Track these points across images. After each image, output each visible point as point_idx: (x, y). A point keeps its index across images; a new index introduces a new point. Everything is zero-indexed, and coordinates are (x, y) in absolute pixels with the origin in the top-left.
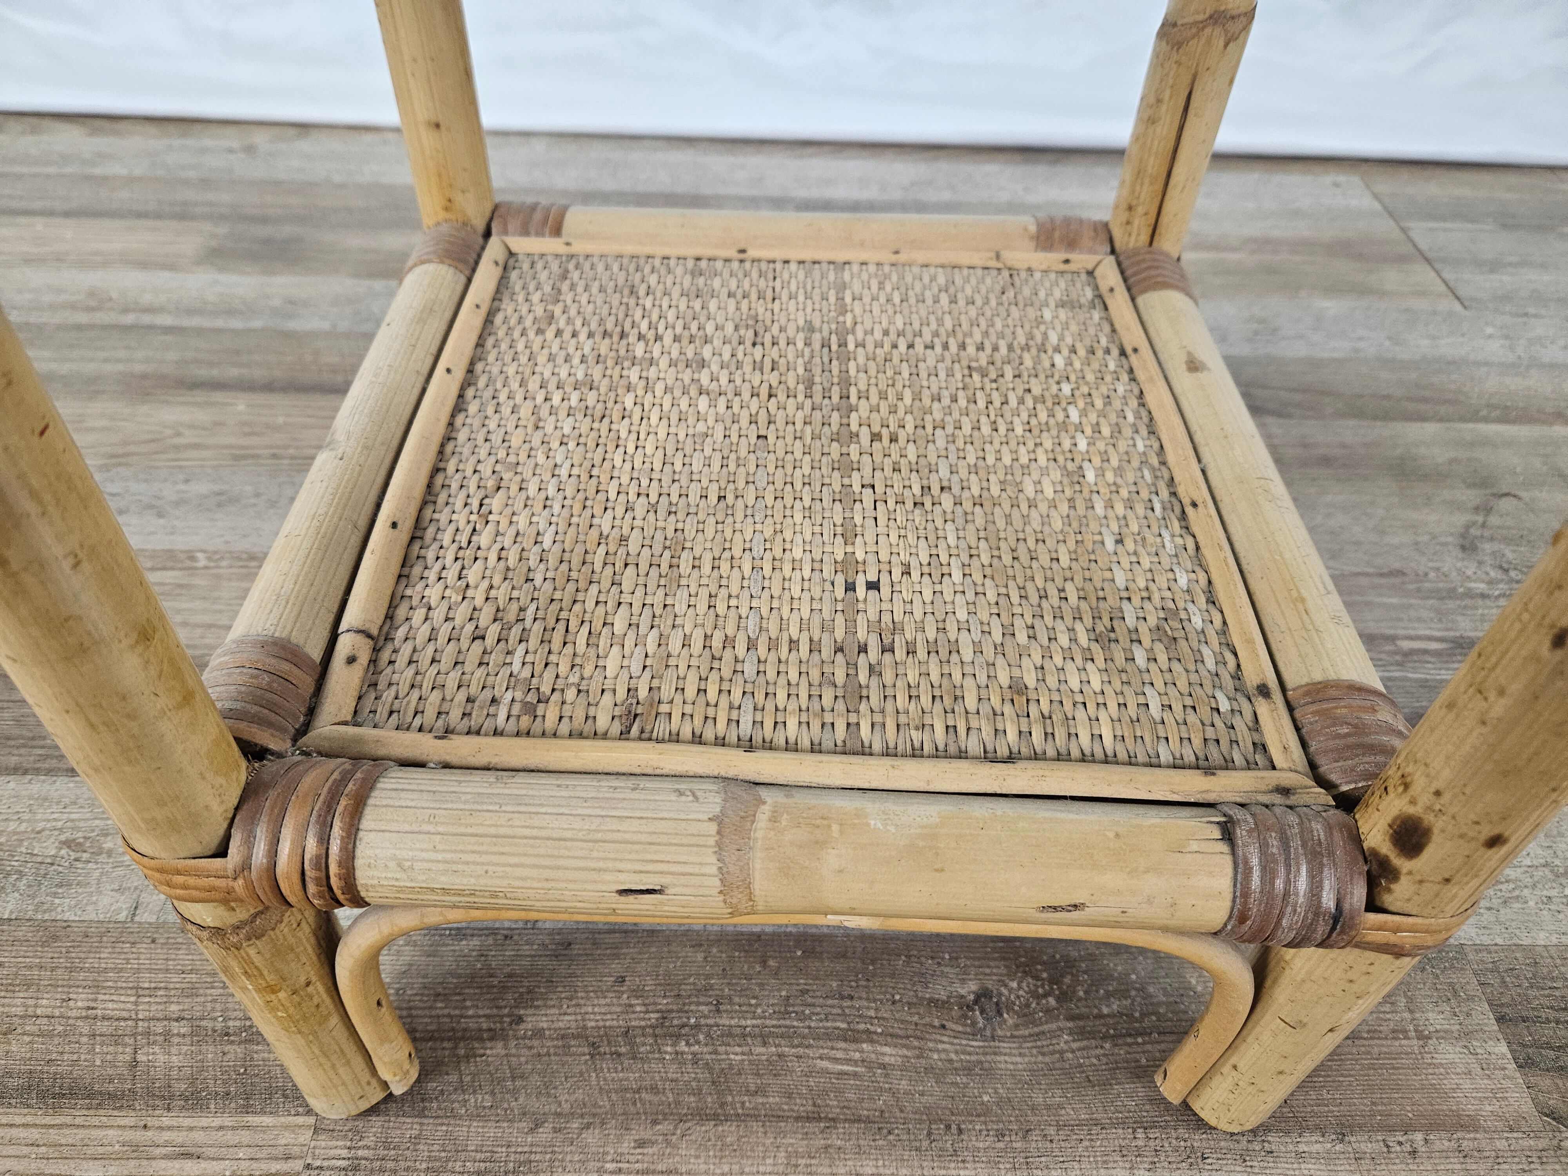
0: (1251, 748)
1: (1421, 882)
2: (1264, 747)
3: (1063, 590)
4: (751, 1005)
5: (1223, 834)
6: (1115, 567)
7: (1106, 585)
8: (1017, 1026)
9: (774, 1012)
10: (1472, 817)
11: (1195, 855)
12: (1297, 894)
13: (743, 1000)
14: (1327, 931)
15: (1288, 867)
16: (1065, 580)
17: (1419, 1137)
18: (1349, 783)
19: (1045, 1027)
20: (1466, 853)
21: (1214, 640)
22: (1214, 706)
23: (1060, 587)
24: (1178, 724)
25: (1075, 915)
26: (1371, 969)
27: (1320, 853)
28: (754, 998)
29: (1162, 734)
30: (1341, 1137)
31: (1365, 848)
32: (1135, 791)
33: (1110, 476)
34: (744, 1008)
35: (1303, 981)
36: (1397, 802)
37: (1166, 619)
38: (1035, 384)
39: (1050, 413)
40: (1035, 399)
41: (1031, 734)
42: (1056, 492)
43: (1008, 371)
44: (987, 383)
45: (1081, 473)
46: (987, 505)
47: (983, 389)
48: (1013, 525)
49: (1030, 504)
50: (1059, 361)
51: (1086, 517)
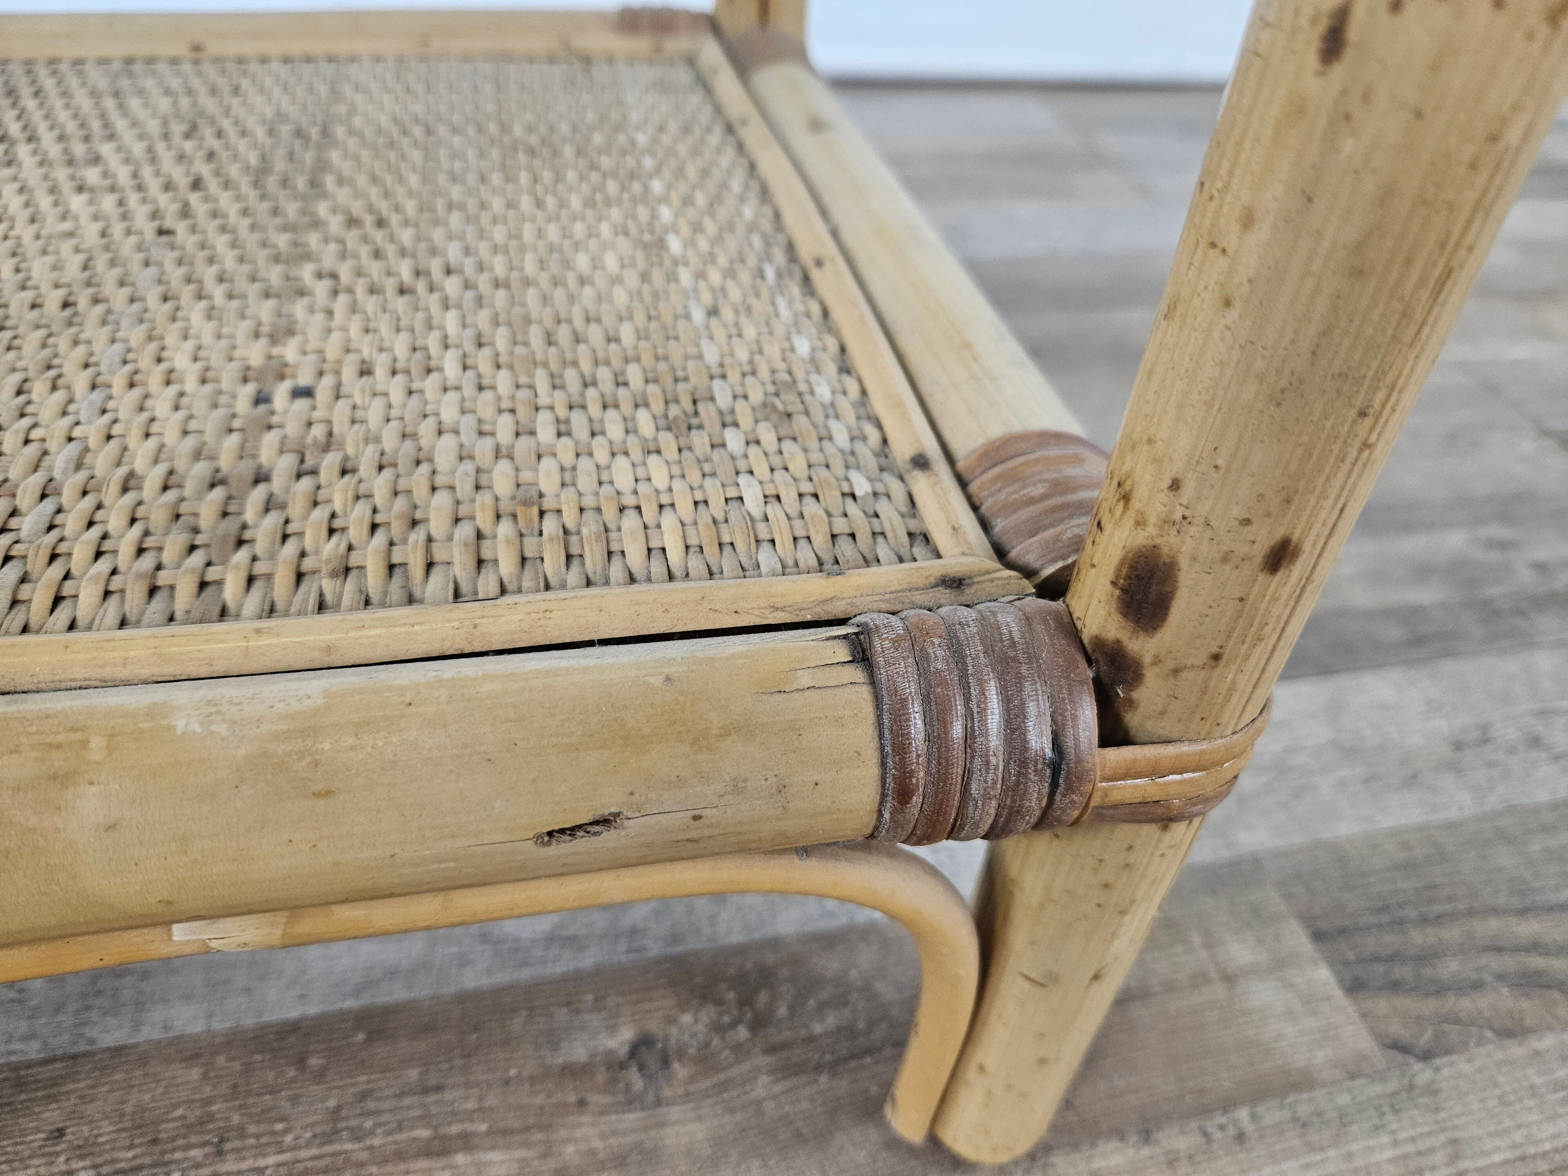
0: (905, 539)
1: (1176, 672)
2: (926, 538)
3: (623, 373)
4: (274, 1133)
5: (853, 655)
6: (704, 342)
7: (689, 363)
8: (692, 1079)
9: (315, 1136)
10: (1237, 512)
11: (807, 693)
12: (985, 734)
13: (262, 1128)
14: (1046, 791)
15: (966, 687)
16: (627, 361)
17: (1243, 1114)
18: (1054, 561)
19: (735, 1071)
20: (1237, 594)
21: (849, 413)
22: (846, 489)
23: (618, 370)
24: (789, 518)
25: (608, 838)
26: (1131, 859)
27: (1015, 659)
28: (282, 1119)
29: (764, 535)
30: (1146, 1136)
31: (1086, 641)
32: (712, 615)
33: (703, 244)
34: (264, 1140)
35: (1042, 905)
36: (1117, 534)
37: (777, 394)
38: (605, 162)
39: (623, 188)
40: (604, 176)
41: (542, 559)
42: (623, 266)
43: (568, 151)
44: (537, 163)
45: (661, 244)
46: (515, 286)
47: (530, 169)
48: (553, 306)
49: (583, 281)
50: (642, 139)
51: (665, 291)
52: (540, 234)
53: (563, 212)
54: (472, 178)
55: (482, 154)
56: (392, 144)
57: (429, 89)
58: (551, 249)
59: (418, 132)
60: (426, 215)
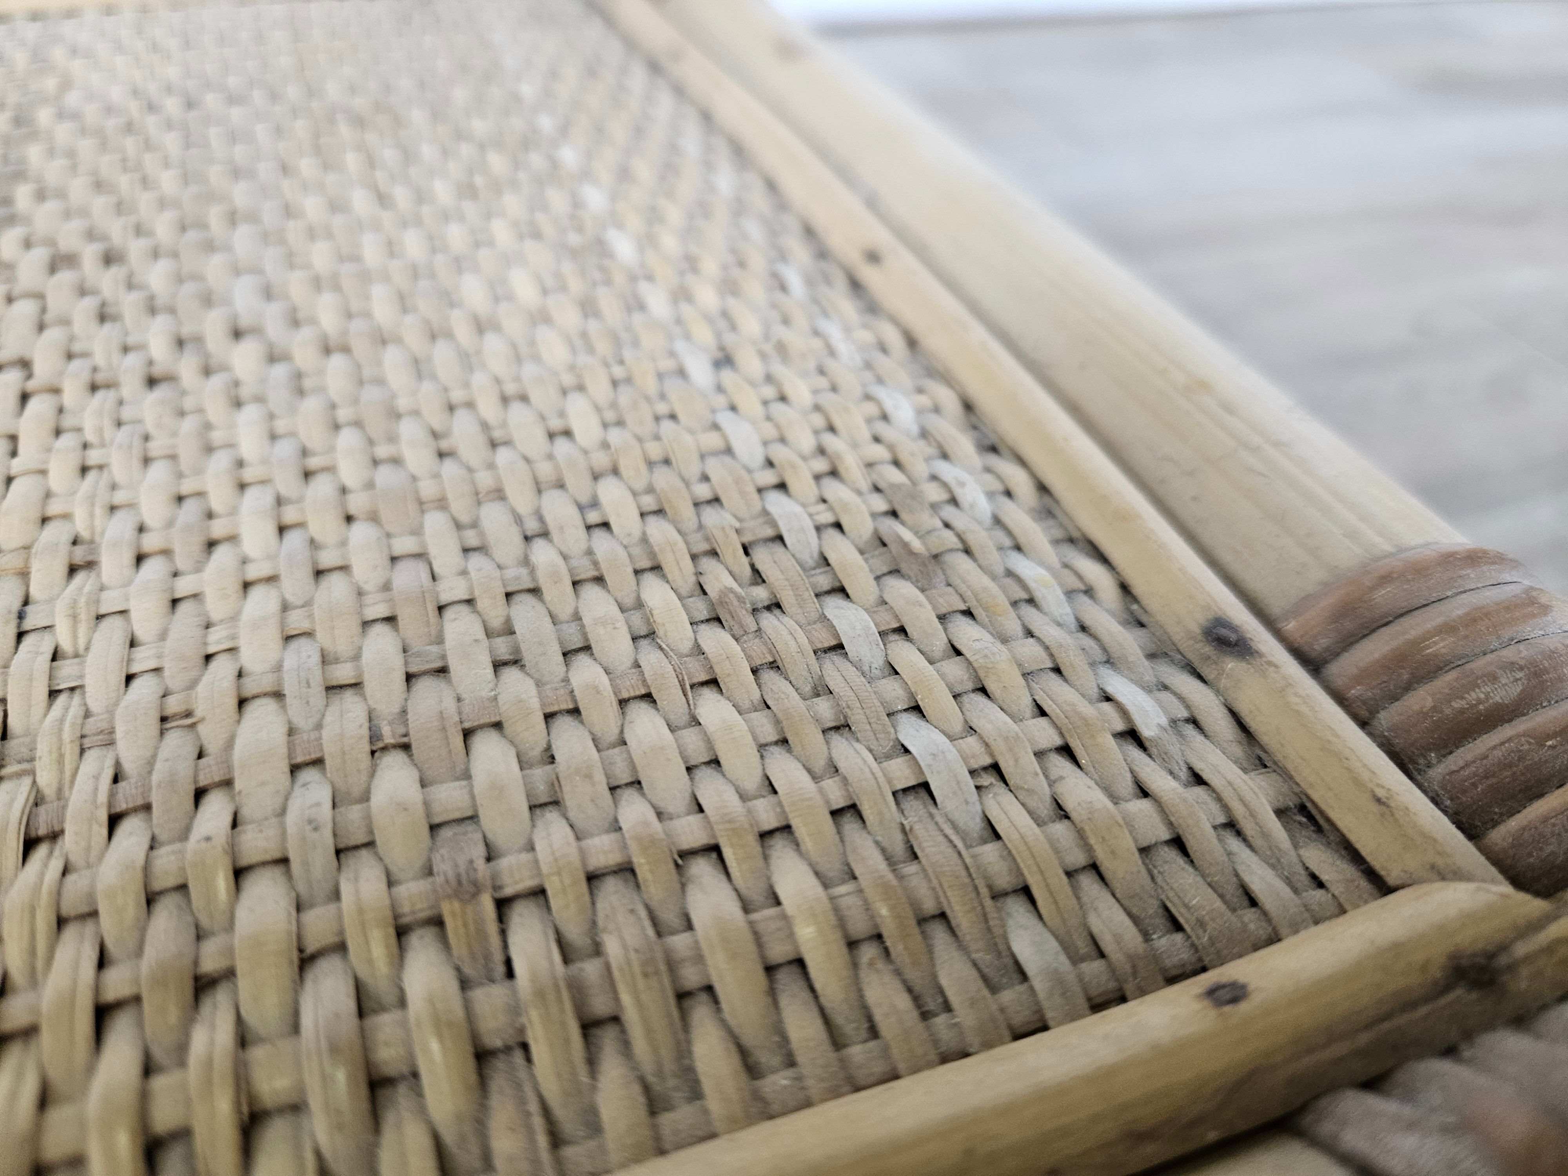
3: (595, 504)
6: (725, 419)
7: (714, 467)
16: (596, 477)
21: (1035, 535)
22: (1120, 726)
23: (584, 499)
24: (1039, 823)
33: (670, 243)
37: (894, 514)
38: (479, 126)
39: (516, 164)
40: (482, 147)
41: (525, 1047)
42: (545, 292)
43: (418, 116)
44: (371, 138)
45: (601, 248)
46: (361, 347)
47: (361, 147)
48: (434, 377)
49: (481, 326)
50: (528, 90)
51: (629, 329)
52: (392, 249)
53: (426, 210)
54: (266, 170)
55: (279, 131)
56: (129, 128)
57: (187, 44)
58: (415, 273)
59: (172, 105)
60: (192, 235)
